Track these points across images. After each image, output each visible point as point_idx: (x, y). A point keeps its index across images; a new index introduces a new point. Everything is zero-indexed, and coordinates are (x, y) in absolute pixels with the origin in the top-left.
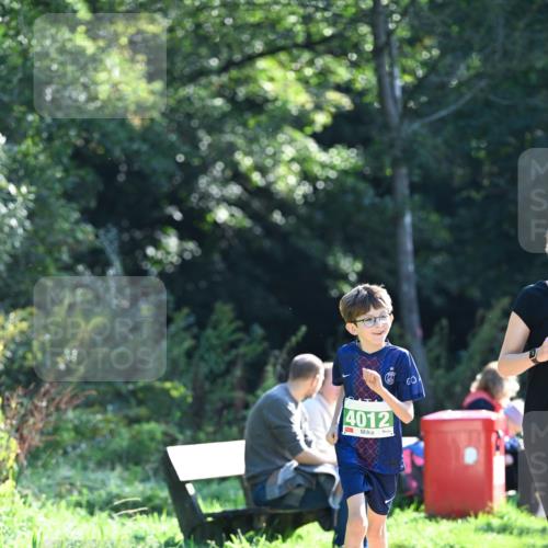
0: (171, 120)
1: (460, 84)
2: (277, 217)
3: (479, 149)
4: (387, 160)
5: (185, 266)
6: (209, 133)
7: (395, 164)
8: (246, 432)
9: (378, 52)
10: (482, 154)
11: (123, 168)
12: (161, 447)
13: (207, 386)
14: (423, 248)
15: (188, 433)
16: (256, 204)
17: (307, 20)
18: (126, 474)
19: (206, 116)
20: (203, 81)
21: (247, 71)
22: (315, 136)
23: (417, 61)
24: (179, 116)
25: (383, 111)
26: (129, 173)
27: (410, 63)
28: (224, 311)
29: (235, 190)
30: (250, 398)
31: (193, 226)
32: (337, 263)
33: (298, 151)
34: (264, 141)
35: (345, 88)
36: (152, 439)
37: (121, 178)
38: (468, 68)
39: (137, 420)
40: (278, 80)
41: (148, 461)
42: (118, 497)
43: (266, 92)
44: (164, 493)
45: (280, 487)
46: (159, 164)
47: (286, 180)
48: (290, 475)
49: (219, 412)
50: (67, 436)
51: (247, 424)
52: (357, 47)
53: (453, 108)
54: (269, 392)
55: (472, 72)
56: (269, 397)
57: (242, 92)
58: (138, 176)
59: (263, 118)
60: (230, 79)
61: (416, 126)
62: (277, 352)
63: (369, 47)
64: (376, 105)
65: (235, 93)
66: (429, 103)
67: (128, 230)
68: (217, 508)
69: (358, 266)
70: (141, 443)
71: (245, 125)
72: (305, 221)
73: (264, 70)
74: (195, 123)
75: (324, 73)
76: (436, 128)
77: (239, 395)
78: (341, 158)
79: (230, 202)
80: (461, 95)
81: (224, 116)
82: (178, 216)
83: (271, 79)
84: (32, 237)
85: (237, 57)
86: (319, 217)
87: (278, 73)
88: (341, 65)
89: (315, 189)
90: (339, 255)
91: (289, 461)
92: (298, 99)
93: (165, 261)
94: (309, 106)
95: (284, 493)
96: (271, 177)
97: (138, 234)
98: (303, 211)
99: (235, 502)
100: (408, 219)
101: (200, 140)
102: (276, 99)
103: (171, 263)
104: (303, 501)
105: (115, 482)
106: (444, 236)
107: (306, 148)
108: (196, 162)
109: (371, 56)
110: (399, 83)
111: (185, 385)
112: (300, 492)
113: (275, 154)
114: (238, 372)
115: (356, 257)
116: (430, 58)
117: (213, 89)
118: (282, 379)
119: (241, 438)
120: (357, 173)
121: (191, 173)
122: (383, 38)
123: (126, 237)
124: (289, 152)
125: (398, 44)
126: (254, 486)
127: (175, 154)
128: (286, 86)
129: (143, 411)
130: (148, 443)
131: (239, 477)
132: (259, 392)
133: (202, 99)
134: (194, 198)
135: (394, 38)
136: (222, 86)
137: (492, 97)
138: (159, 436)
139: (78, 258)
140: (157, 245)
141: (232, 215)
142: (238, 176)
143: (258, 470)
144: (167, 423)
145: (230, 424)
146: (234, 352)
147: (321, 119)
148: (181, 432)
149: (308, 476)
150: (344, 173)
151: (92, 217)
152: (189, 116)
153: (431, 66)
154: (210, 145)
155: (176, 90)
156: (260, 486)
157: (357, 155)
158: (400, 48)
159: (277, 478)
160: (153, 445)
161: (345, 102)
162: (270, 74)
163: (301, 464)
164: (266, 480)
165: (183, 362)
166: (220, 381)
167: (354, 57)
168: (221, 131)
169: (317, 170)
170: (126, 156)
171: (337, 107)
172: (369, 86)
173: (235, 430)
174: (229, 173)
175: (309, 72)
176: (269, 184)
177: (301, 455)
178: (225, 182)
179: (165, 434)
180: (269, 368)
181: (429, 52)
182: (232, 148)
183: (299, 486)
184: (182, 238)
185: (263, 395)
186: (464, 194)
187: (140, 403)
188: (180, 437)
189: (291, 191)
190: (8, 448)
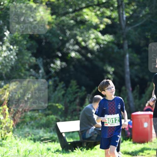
0: (58, 27)
1: (143, 16)
2: (89, 55)
3: (148, 35)
4: (121, 39)
5: (62, 70)
6: (69, 30)
7: (124, 39)
8: (80, 118)
9: (119, 7)
10: (149, 37)
11: (44, 41)
12: (55, 123)
13: (69, 105)
14: (132, 64)
15: (63, 118)
16: (83, 51)
18: (45, 130)
19: (68, 26)
20: (67, 15)
21: (80, 12)
22: (100, 32)
23: (130, 9)
24: (60, 26)
25: (120, 24)
26: (46, 42)
27: (128, 10)
28: (74, 83)
29: (77, 47)
30: (81, 108)
31: (65, 58)
32: (107, 69)
33: (95, 36)
34: (85, 33)
35: (109, 18)
36: (53, 120)
37: (43, 44)
38: (145, 11)
39: (48, 115)
40: (89, 15)
41: (51, 127)
42: (43, 137)
43: (86, 19)
44: (56, 136)
45: (90, 134)
46: (54, 40)
47: (92, 44)
48: (93, 130)
49: (72, 112)
50: (28, 120)
51: (80, 116)
52: (112, 6)
53: (140, 23)
54: (87, 106)
55: (146, 13)
56: (87, 108)
57: (79, 19)
58: (48, 43)
59: (85, 26)
60: (76, 15)
61: (130, 28)
62: (89, 95)
63: (116, 5)
64: (118, 22)
65: (77, 19)
66: (134, 22)
67: (45, 59)
68: (72, 140)
69: (113, 69)
70: (49, 121)
71: (80, 28)
72: (98, 56)
73: (85, 12)
74: (65, 28)
75: (103, 13)
76: (136, 29)
77: (78, 107)
78: (108, 38)
79: (75, 51)
80: (143, 19)
81: (74, 26)
82: (60, 55)
83: (87, 15)
84: (17, 61)
85: (77, 8)
86: (101, 55)
87: (89, 13)
88: (108, 11)
89: (100, 47)
90: (107, 66)
91: (93, 126)
92: (95, 20)
93: (56, 68)
94: (98, 23)
95: (91, 136)
96: (87, 43)
97: (48, 60)
98: (97, 53)
99: (77, 139)
100: (127, 56)
101: (67, 33)
102: (89, 21)
103: (58, 69)
104: (97, 138)
105: (41, 133)
106: (138, 61)
107: (98, 35)
108: (65, 39)
109: (116, 8)
110: (125, 16)
111: (62, 105)
112: (96, 136)
113: (88, 37)
114: (78, 101)
115: (112, 67)
116: (134, 9)
117: (70, 18)
118: (91, 102)
119: (79, 120)
120: (112, 42)
121: (64, 42)
122: (120, 3)
123: (45, 61)
124: (93, 36)
125: (125, 5)
126: (82, 134)
127: (59, 37)
128: (92, 17)
129: (50, 112)
130: (51, 121)
131: (78, 131)
132: (84, 106)
133: (67, 21)
134: (65, 50)
135: (123, 3)
136: (73, 17)
137: (152, 20)
138: (54, 119)
139: (31, 67)
140: (54, 63)
141: (76, 55)
142: (78, 43)
143: (83, 129)
144: (57, 115)
145: (75, 116)
146: (76, 95)
147: (102, 27)
148: (61, 118)
149: (98, 131)
150: (109, 42)
151: (35, 55)
152: (63, 26)
153: (134, 11)
154: (69, 34)
155: (60, 18)
156: (84, 134)
157: (113, 37)
158: (125, 6)
159: (89, 132)
160: (53, 122)
161: (109, 21)
162: (87, 13)
163: (96, 127)
164: (86, 132)
165: (61, 98)
166: (72, 103)
167: (112, 8)
168: (73, 30)
169: (101, 41)
170: (45, 37)
171: (107, 23)
172: (116, 17)
173: (77, 117)
174: (75, 42)
175: (98, 13)
176: (87, 46)
177: (96, 125)
178: (74, 45)
179: (56, 119)
180: (87, 99)
181: (134, 7)
182: (76, 35)
183: (96, 134)
184: (61, 61)
185: (85, 107)
186: (144, 48)
187: (49, 110)
188: (61, 120)
189: (93, 47)
190: (10, 123)
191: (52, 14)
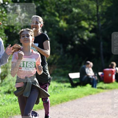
7: (100, 35)
17: (88, 16)
33: (87, 34)
43: (82, 25)
44: (68, 80)
50: (56, 72)
52: (95, 19)
69: (95, 49)
82: (70, 43)
85: (79, 21)
100: (102, 43)
101: (74, 32)
109: (97, 21)
144: (69, 70)
145: (77, 70)
172: (97, 25)
180: (83, 63)
182: (78, 33)
191: (67, 23)
